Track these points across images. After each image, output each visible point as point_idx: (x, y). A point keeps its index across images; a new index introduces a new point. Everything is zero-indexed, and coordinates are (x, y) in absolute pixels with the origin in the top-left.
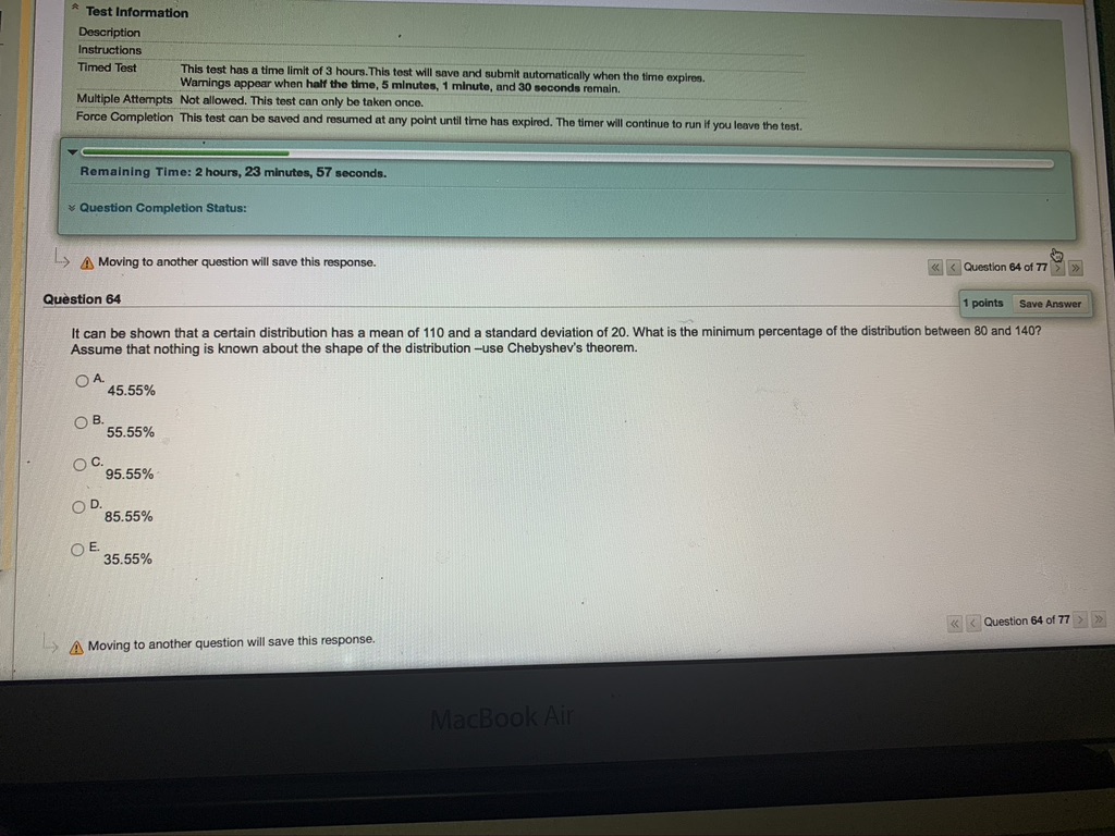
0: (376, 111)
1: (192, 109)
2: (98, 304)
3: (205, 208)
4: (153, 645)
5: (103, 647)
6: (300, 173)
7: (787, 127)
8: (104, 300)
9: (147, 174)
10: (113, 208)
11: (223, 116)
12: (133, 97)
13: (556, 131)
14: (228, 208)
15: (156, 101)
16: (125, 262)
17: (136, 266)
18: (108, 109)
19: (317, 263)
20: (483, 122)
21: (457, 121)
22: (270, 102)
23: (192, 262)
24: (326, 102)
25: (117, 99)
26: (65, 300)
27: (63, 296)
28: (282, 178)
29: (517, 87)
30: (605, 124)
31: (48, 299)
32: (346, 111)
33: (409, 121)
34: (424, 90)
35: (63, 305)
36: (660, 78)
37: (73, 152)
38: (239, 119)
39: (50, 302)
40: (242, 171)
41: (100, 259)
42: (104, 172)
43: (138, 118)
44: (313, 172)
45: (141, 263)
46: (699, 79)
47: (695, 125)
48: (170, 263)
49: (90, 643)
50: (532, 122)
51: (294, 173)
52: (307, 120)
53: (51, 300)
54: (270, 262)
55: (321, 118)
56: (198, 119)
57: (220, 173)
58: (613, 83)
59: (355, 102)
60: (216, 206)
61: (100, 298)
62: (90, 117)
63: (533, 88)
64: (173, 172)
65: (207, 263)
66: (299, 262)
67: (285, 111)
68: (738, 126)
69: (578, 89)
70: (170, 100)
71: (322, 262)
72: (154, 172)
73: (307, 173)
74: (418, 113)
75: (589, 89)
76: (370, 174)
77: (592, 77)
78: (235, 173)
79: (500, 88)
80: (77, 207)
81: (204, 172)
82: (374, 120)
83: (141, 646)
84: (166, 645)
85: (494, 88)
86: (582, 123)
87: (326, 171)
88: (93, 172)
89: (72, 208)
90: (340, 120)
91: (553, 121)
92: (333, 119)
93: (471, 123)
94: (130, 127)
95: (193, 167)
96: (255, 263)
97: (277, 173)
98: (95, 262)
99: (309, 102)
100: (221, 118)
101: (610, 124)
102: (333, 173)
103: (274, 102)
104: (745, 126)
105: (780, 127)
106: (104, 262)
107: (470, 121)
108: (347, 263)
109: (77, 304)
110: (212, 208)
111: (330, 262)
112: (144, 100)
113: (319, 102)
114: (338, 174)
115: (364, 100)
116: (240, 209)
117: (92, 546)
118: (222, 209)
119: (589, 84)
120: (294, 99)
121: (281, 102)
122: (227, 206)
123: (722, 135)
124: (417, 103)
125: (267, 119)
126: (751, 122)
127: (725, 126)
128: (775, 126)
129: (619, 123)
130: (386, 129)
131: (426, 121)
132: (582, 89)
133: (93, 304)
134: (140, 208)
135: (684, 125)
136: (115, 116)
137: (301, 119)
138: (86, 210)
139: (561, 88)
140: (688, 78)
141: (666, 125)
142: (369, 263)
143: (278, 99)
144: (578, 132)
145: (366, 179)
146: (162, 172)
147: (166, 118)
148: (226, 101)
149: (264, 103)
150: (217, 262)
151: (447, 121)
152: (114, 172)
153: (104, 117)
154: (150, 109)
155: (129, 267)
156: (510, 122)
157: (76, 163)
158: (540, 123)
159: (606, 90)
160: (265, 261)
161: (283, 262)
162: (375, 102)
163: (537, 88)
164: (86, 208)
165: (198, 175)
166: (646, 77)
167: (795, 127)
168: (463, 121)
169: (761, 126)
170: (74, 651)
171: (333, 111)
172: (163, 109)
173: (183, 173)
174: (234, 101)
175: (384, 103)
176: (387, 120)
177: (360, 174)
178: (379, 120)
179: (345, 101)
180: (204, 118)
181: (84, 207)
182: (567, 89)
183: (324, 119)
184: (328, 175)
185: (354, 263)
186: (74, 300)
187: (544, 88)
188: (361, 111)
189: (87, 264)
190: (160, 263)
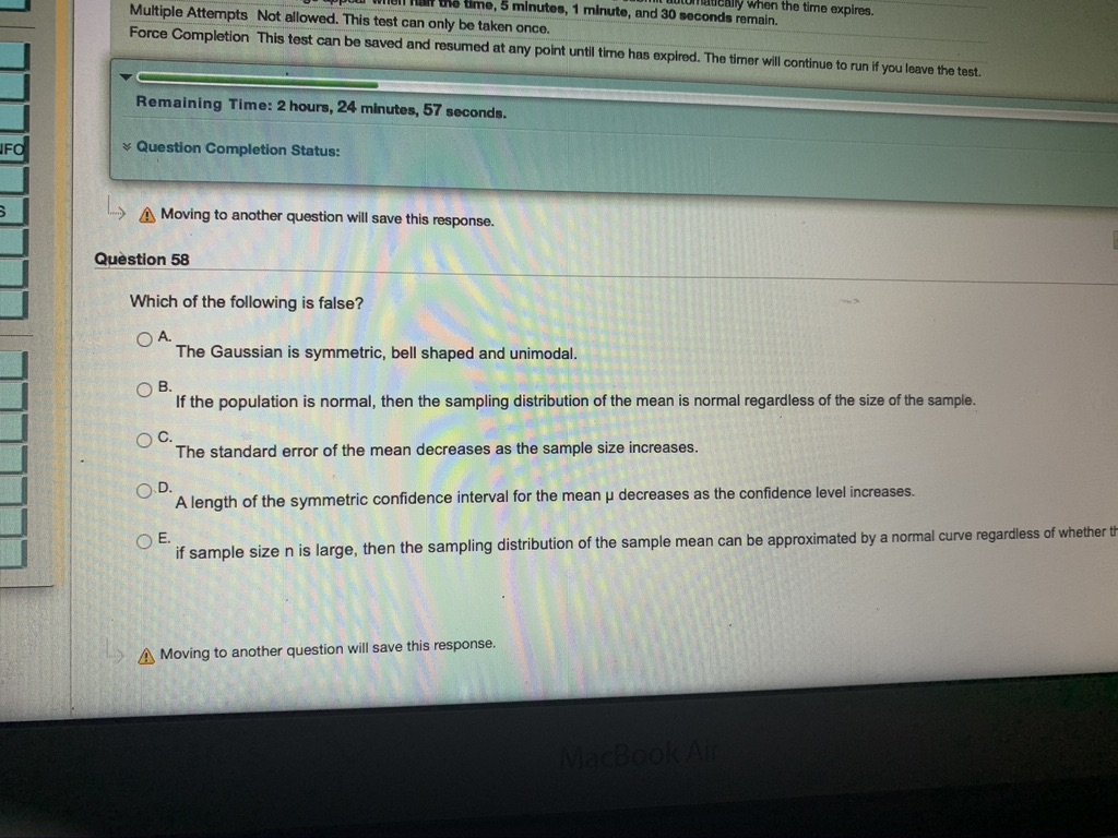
0: (494, 38)
1: (272, 28)
2: (161, 266)
3: (289, 150)
4: (236, 653)
5: (178, 655)
6: (403, 111)
7: (964, 72)
8: (169, 260)
9: (218, 109)
10: (177, 148)
11: (310, 37)
12: (199, 10)
13: (704, 68)
14: (317, 151)
15: (228, 16)
16: (193, 214)
17: (207, 220)
18: (168, 24)
19: (425, 220)
20: (620, 54)
21: (589, 52)
22: (367, 21)
23: (276, 216)
24: (434, 24)
25: (179, 13)
26: (121, 260)
27: (119, 255)
28: (382, 116)
29: (660, 13)
30: (760, 62)
31: (101, 258)
32: (457, 36)
33: (532, 51)
34: (550, 14)
35: (118, 265)
36: (823, 9)
37: (126, 77)
38: (329, 42)
39: (103, 263)
40: (334, 106)
41: (163, 210)
42: (165, 102)
43: (205, 37)
44: (420, 109)
45: (213, 215)
46: (867, 11)
47: (862, 67)
48: (248, 217)
49: (163, 651)
50: (677, 57)
51: (397, 110)
52: (411, 45)
53: (103, 260)
54: (370, 218)
55: (428, 43)
56: (279, 39)
57: (307, 107)
58: (770, 13)
59: (469, 26)
60: (303, 148)
61: (164, 258)
62: (147, 34)
63: (678, 16)
64: (250, 105)
65: (293, 217)
66: (405, 219)
67: (385, 33)
68: (911, 69)
69: (729, 19)
70: (245, 16)
71: (431, 220)
72: (226, 105)
73: (412, 111)
74: (543, 41)
75: (743, 19)
76: (487, 114)
77: (745, 5)
78: (325, 108)
79: (639, 14)
80: (134, 146)
81: (287, 106)
82: (491, 48)
83: (223, 654)
84: (252, 653)
85: (633, 14)
86: (734, 59)
87: (434, 109)
88: (152, 103)
89: (127, 147)
90: (450, 47)
91: (701, 56)
92: (442, 46)
93: (606, 55)
94: (197, 48)
95: (273, 99)
96: (352, 218)
97: (376, 109)
98: (157, 214)
99: (414, 24)
100: (307, 40)
101: (766, 62)
102: (443, 111)
103: (372, 22)
104: (918, 70)
105: (956, 72)
106: (168, 214)
107: (604, 53)
108: (460, 222)
109: (137, 265)
110: (297, 150)
111: (441, 220)
112: (212, 14)
113: (426, 24)
114: (450, 113)
115: (480, 23)
116: (332, 152)
117: (161, 536)
118: (310, 152)
119: (740, 13)
120: (395, 19)
121: (380, 22)
122: (317, 148)
123: (892, 80)
124: (543, 29)
125: (363, 42)
126: (925, 65)
127: (895, 69)
128: (951, 71)
129: (775, 61)
130: (508, 60)
131: (553, 51)
132: (734, 19)
133: (156, 266)
134: (211, 148)
135: (849, 66)
136: (178, 34)
137: (405, 44)
138: (144, 150)
139: (710, 17)
140: (854, 10)
141: (828, 65)
142: (486, 222)
143: (376, 19)
144: (728, 70)
145: (482, 120)
146: (237, 104)
147: (241, 38)
148: (313, 19)
149: (359, 22)
150: (307, 217)
151: (577, 52)
152: (177, 104)
153: (163, 34)
154: (220, 25)
155: (198, 222)
156: (651, 56)
157: (131, 91)
158: (686, 57)
159: (762, 21)
160: (363, 217)
161: (384, 219)
162: (493, 26)
163: (683, 16)
164: (144, 147)
165: (280, 109)
166: (808, 7)
167: (973, 72)
168: (597, 52)
169: (936, 71)
170: (143, 660)
171: (441, 35)
172: (238, 27)
173: (263, 106)
174: (323, 19)
175: (506, 27)
176: (507, 49)
177: (476, 114)
178: (498, 49)
179: (457, 24)
180: (286, 39)
181: (142, 146)
182: (717, 18)
183: (432, 45)
184: (437, 114)
185: (469, 221)
186: (132, 260)
187: (690, 16)
188: (477, 36)
189: (147, 216)
190: (236, 216)
